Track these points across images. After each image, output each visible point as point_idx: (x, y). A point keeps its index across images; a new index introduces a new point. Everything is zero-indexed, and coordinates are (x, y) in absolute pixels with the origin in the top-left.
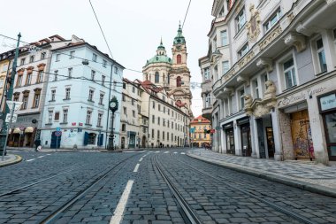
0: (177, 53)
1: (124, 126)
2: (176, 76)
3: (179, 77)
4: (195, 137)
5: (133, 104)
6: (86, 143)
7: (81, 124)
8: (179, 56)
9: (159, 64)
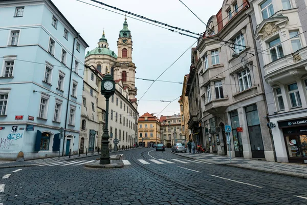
0: (123, 47)
1: (84, 122)
2: (121, 70)
3: (124, 72)
4: (141, 135)
5: (91, 95)
6: (37, 148)
7: (31, 118)
8: (125, 50)
9: (101, 57)
